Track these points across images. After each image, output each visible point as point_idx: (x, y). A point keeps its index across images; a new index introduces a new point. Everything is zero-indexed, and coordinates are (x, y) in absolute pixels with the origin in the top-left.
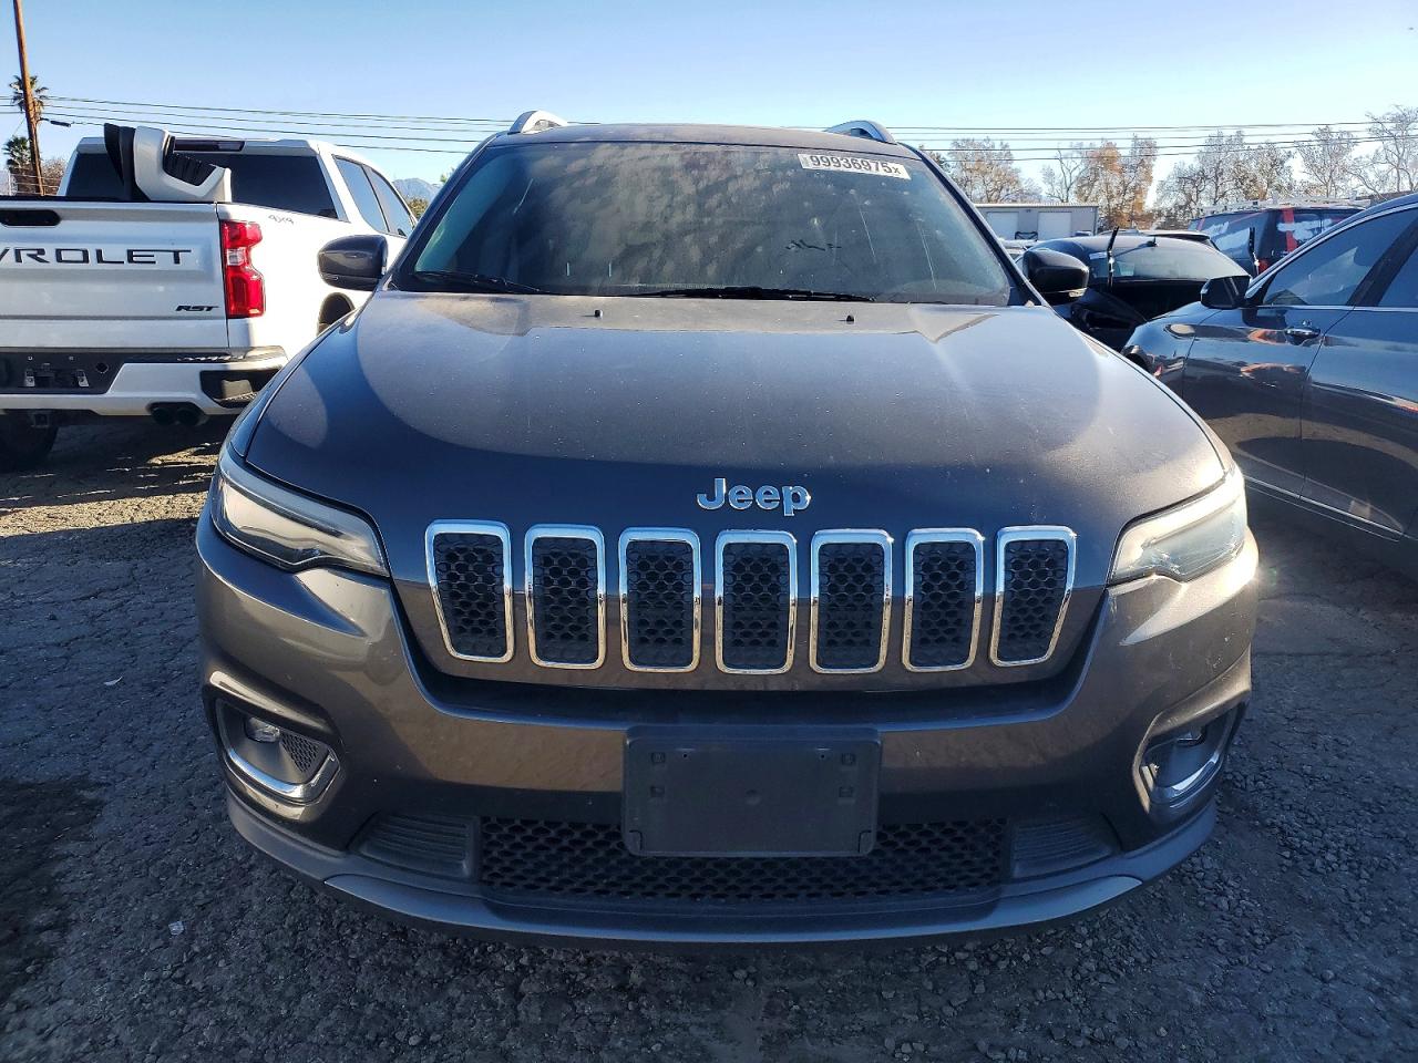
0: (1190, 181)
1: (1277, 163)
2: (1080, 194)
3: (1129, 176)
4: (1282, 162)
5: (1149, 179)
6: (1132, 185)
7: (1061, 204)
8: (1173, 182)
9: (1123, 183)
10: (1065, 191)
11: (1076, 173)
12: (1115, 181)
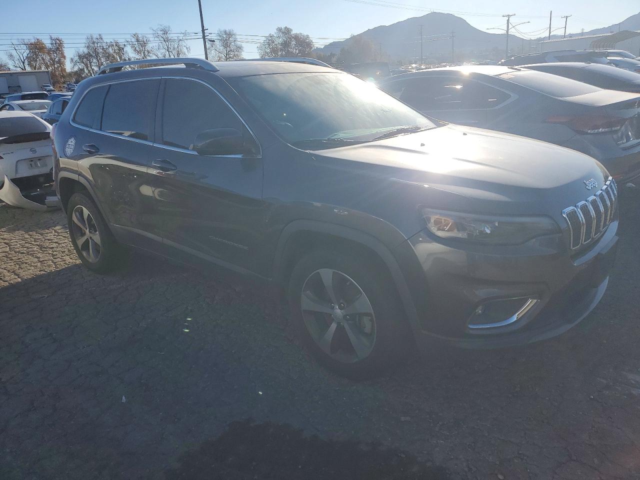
0: (84, 58)
1: (121, 49)
2: (30, 64)
3: (54, 56)
4: (123, 49)
5: (64, 57)
6: (57, 60)
7: (22, 71)
8: (76, 58)
9: (51, 59)
10: (22, 64)
11: (25, 55)
12: (47, 58)
